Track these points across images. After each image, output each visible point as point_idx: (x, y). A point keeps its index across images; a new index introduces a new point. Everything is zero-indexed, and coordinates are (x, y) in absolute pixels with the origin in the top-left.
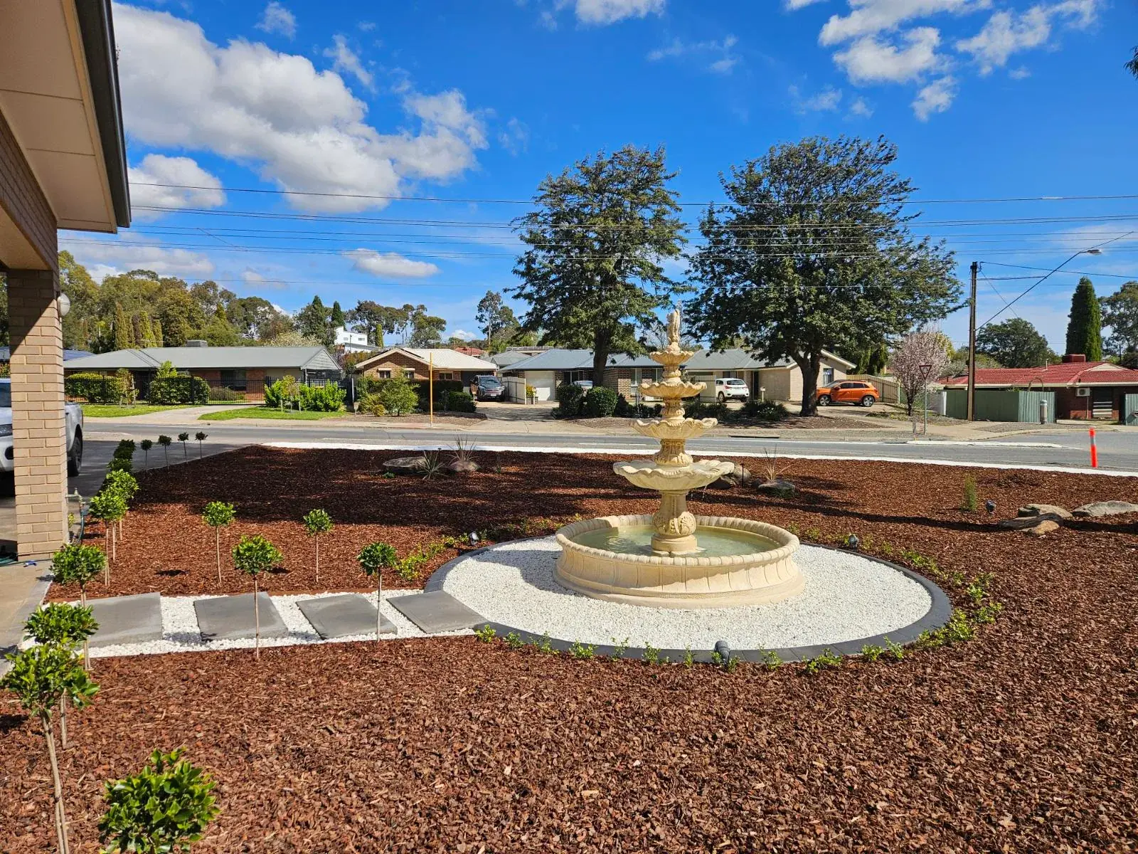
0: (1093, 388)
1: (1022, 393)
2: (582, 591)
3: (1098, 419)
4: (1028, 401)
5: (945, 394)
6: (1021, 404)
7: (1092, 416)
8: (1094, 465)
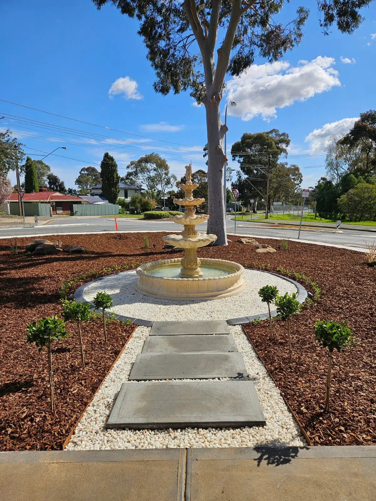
0: (56, 202)
1: (39, 204)
2: (207, 298)
3: (58, 214)
4: (42, 207)
5: (9, 205)
6: (40, 209)
7: (56, 213)
8: (117, 230)
